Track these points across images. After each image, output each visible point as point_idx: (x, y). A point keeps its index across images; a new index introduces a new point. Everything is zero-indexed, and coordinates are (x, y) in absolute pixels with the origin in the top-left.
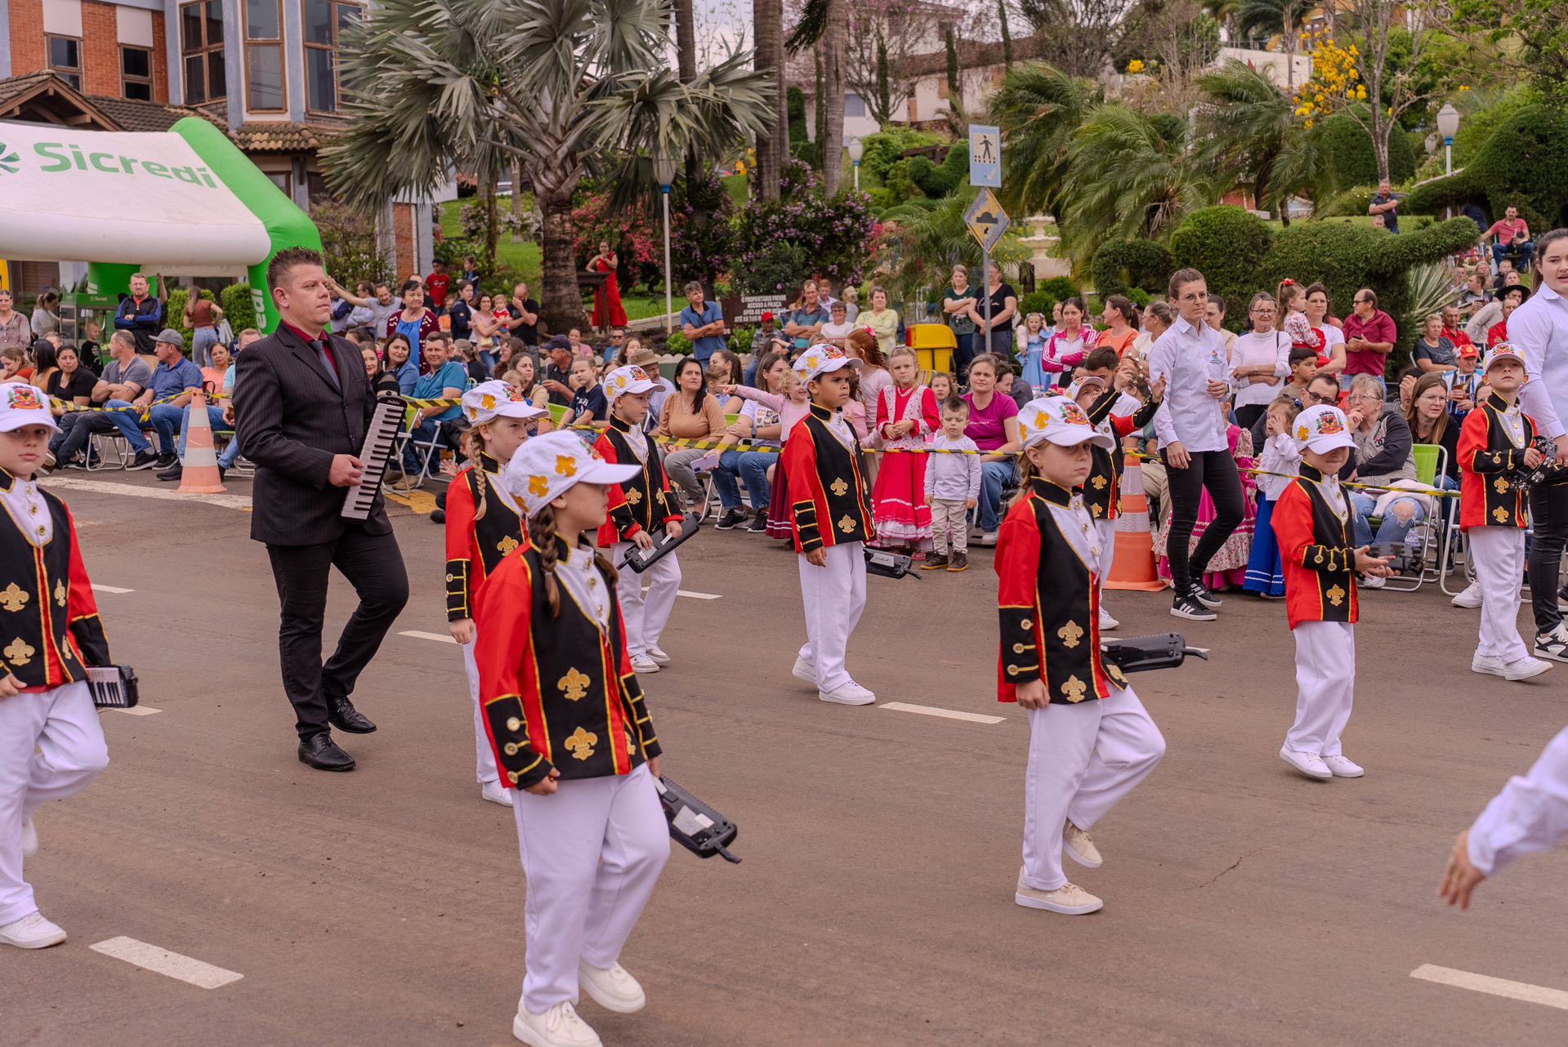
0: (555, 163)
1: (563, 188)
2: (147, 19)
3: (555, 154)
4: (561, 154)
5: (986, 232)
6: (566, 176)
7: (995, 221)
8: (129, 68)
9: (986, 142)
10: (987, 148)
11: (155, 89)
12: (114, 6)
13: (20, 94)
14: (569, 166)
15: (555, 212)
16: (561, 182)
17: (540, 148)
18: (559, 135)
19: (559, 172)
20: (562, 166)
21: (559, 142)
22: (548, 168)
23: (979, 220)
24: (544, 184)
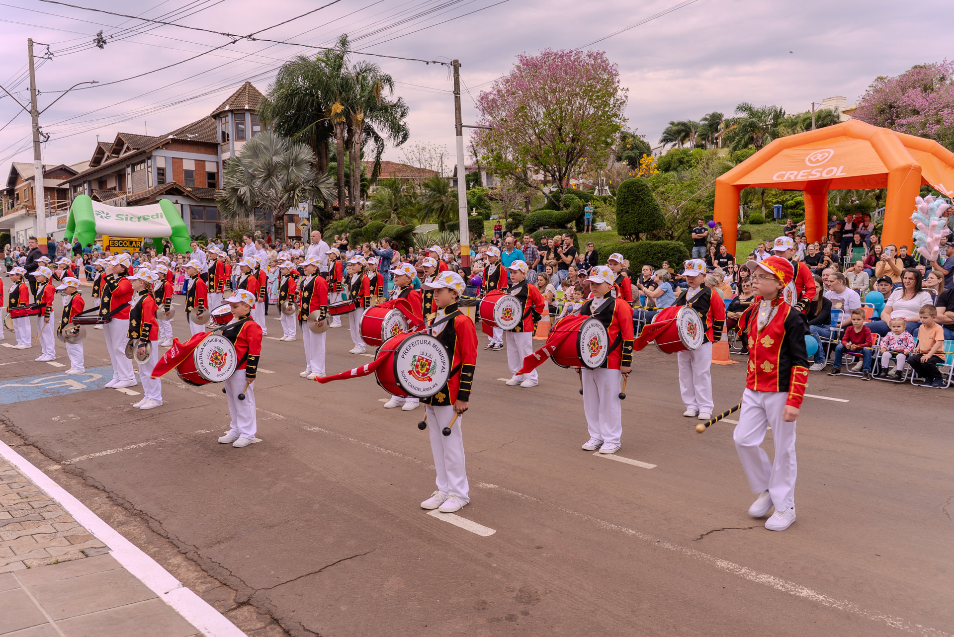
0: (277, 208)
1: (279, 214)
2: (216, 164)
3: (277, 205)
4: (279, 205)
5: (304, 228)
7: (307, 225)
8: (209, 178)
9: (304, 207)
10: (304, 209)
11: (217, 184)
12: (205, 161)
13: (165, 188)
14: (281, 208)
15: (278, 220)
16: (279, 212)
17: (273, 203)
18: (279, 199)
19: (278, 210)
20: (279, 208)
21: (279, 202)
22: (275, 208)
23: (302, 225)
24: (275, 213)
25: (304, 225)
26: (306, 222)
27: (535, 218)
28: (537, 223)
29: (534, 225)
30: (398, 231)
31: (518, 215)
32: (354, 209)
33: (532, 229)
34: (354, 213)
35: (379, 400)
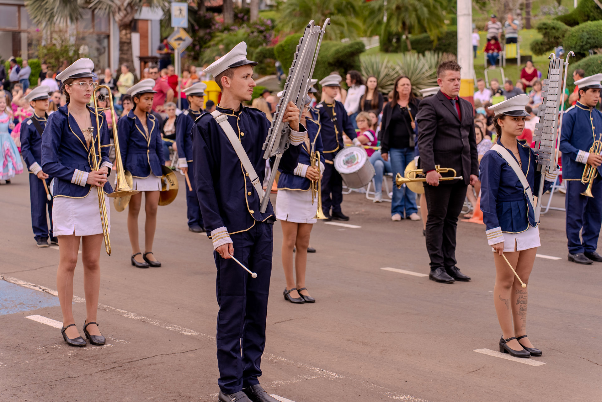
0: (122, 8)
3: (122, 4)
5: (179, 44)
6: (128, 13)
7: (184, 40)
9: (181, 10)
10: (181, 13)
14: (129, 9)
15: (123, 29)
16: (125, 16)
17: (116, 1)
19: (125, 12)
20: (125, 9)
22: (119, 9)
23: (176, 40)
24: (118, 17)
25: (180, 39)
26: (184, 35)
27: (585, 34)
28: (587, 43)
29: (582, 47)
30: (337, 52)
31: (554, 28)
32: (247, 11)
33: (579, 53)
34: (249, 19)
35: (476, 351)
